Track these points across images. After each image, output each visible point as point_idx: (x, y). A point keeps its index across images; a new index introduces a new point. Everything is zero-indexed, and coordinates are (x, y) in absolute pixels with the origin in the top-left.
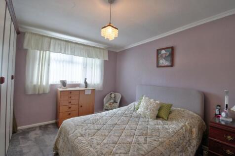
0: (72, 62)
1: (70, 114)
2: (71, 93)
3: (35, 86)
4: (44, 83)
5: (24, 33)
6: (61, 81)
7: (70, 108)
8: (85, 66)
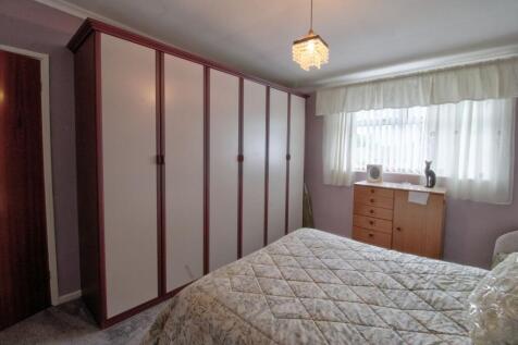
0: (401, 124)
1: (371, 235)
2: (373, 191)
3: (333, 172)
4: (345, 169)
5: (315, 94)
6: (369, 167)
7: (372, 223)
8: (434, 130)
